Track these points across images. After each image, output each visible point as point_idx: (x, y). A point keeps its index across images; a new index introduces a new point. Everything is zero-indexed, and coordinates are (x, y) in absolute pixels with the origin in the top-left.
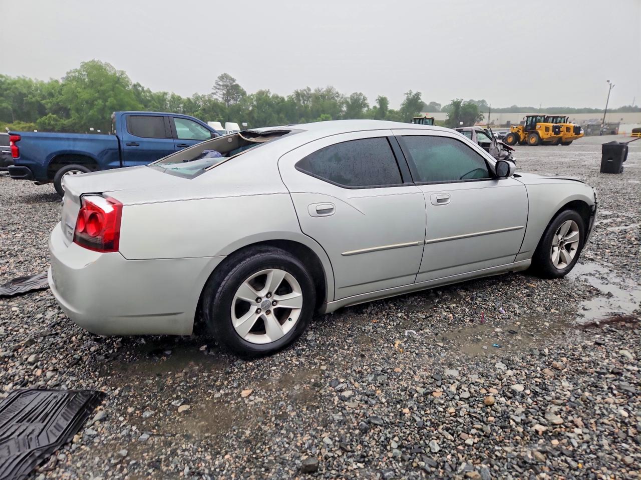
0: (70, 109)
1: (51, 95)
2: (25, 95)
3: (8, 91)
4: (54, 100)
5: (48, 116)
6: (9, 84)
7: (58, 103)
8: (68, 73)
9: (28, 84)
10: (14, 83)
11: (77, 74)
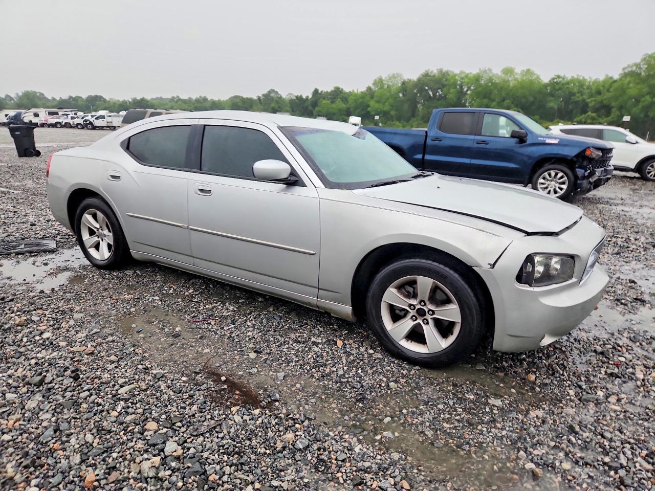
0: (613, 107)
1: (599, 93)
2: (574, 94)
3: (560, 91)
4: (599, 98)
5: (587, 114)
6: (563, 84)
7: (602, 101)
8: (624, 69)
9: (581, 83)
10: (568, 83)
11: (634, 68)
